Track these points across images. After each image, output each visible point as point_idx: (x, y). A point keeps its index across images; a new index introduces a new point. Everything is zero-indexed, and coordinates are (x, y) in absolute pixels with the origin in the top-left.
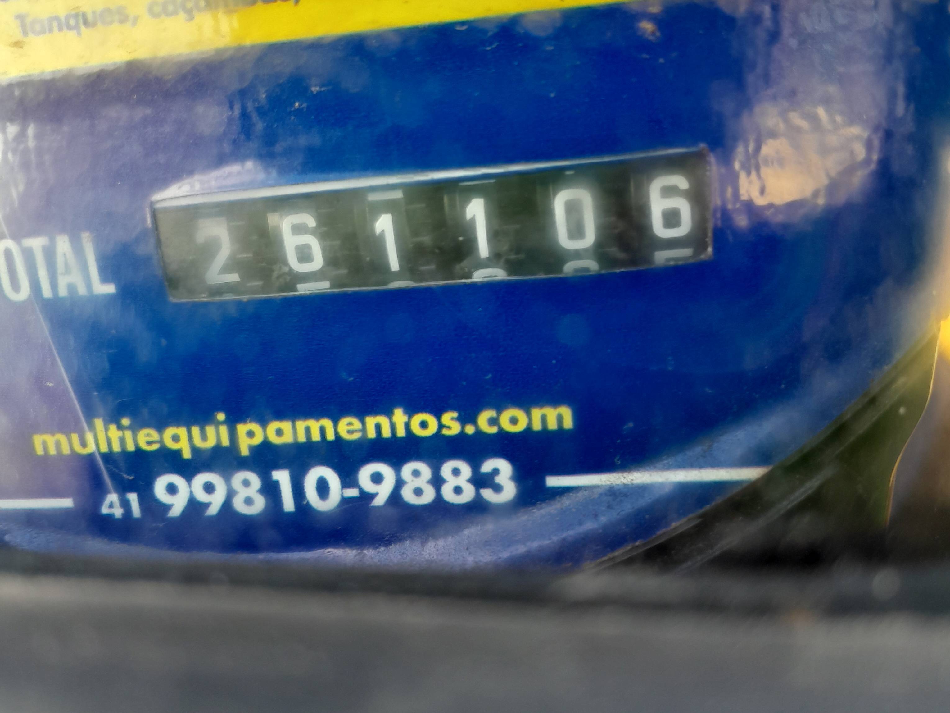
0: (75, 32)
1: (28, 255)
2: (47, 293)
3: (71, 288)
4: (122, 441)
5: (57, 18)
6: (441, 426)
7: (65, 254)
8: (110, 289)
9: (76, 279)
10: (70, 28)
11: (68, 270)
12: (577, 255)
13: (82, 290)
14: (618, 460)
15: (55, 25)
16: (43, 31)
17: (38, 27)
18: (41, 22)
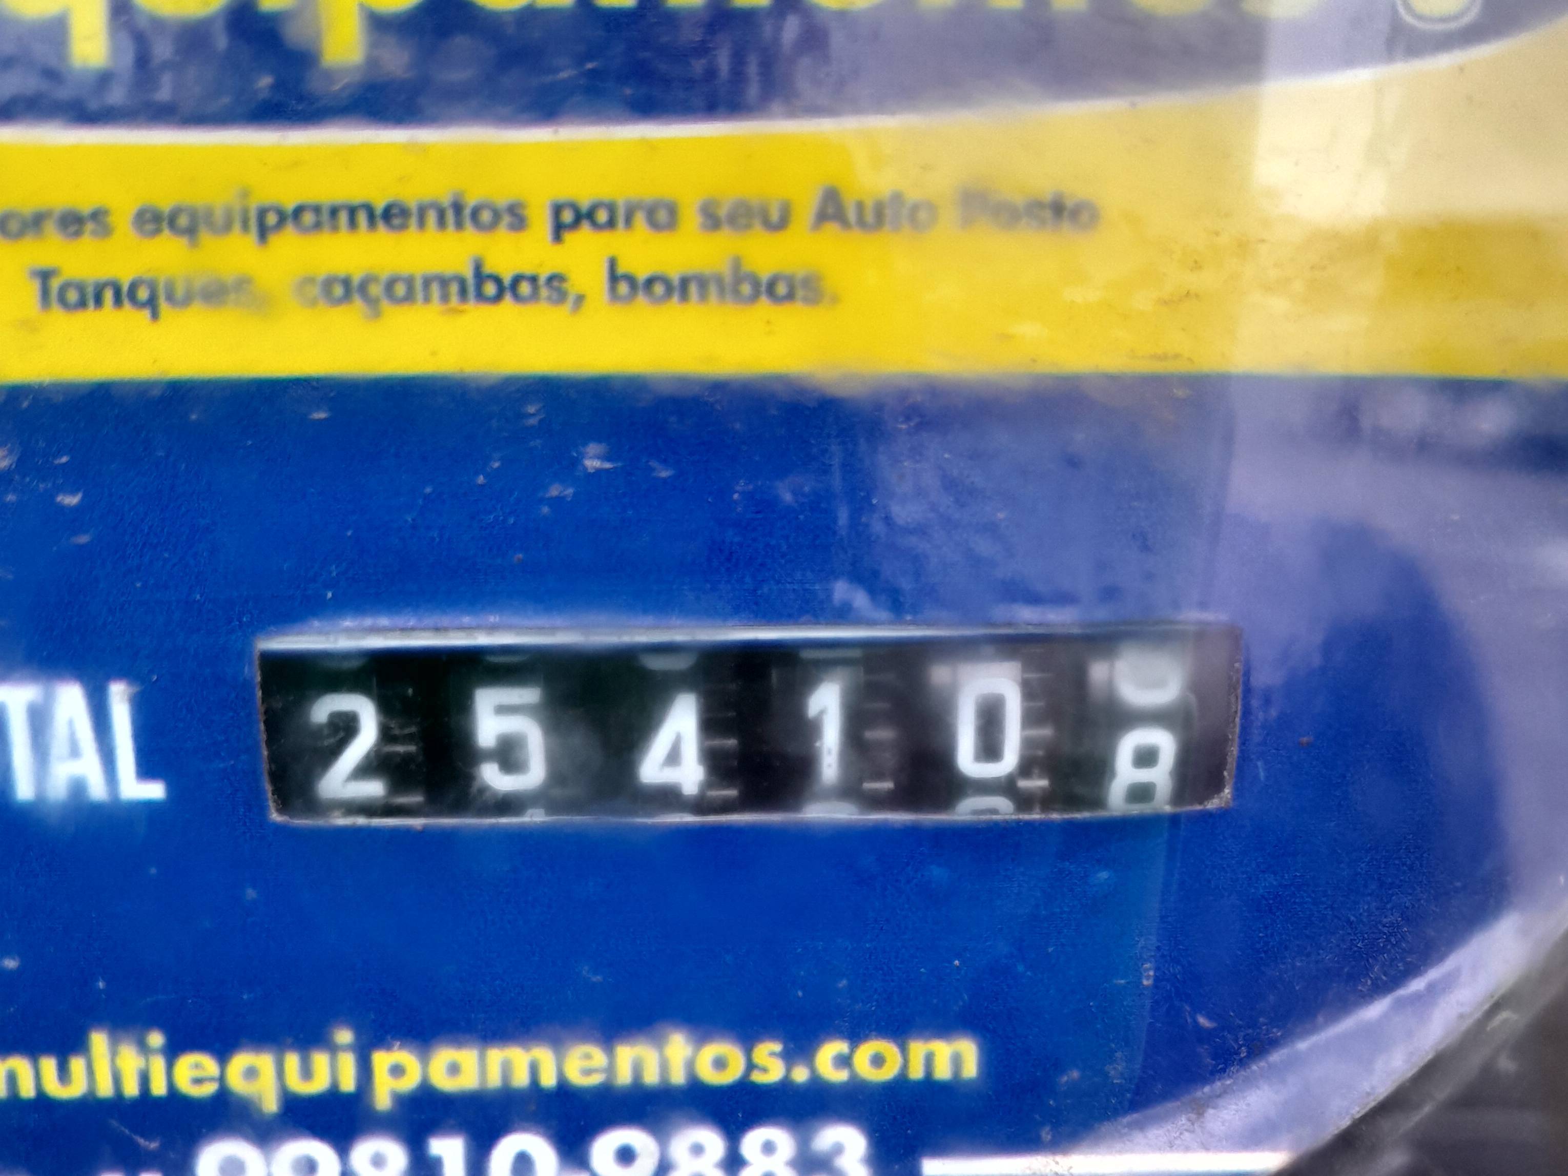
0: (146, 313)
2: (24, 790)
3: (76, 787)
5: (113, 284)
6: (751, 1066)
7: (71, 723)
8: (155, 790)
9: (89, 769)
10: (137, 304)
11: (75, 753)
13: (98, 791)
14: (1048, 1134)
15: (108, 295)
16: (82, 304)
17: (72, 296)
18: (80, 287)
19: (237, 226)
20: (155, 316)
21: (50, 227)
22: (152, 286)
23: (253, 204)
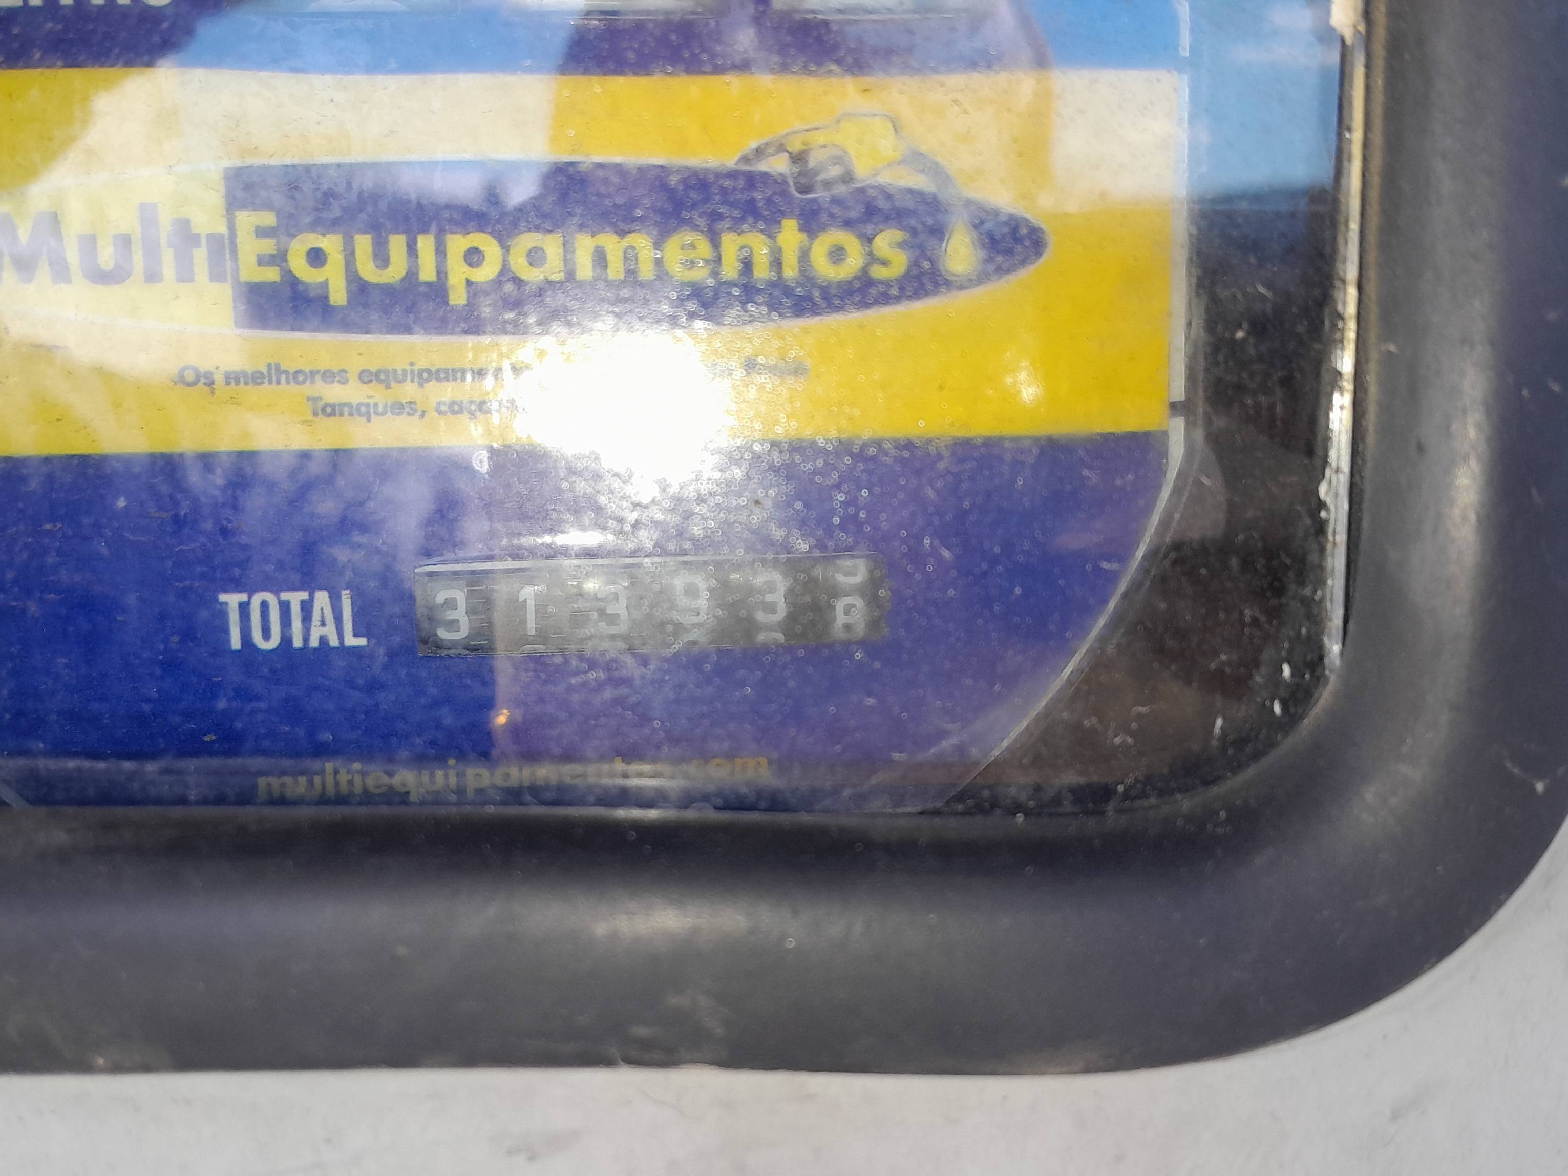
0: (364, 419)
1: (285, 608)
2: (297, 643)
3: (323, 640)
4: (350, 782)
5: (349, 405)
7: (322, 609)
8: (362, 642)
9: (330, 632)
10: (360, 415)
11: (323, 624)
12: (770, 628)
13: (334, 642)
15: (346, 410)
16: (333, 414)
17: (329, 410)
18: (333, 406)
19: (409, 378)
20: (369, 420)
21: (318, 378)
22: (368, 405)
23: (416, 368)
